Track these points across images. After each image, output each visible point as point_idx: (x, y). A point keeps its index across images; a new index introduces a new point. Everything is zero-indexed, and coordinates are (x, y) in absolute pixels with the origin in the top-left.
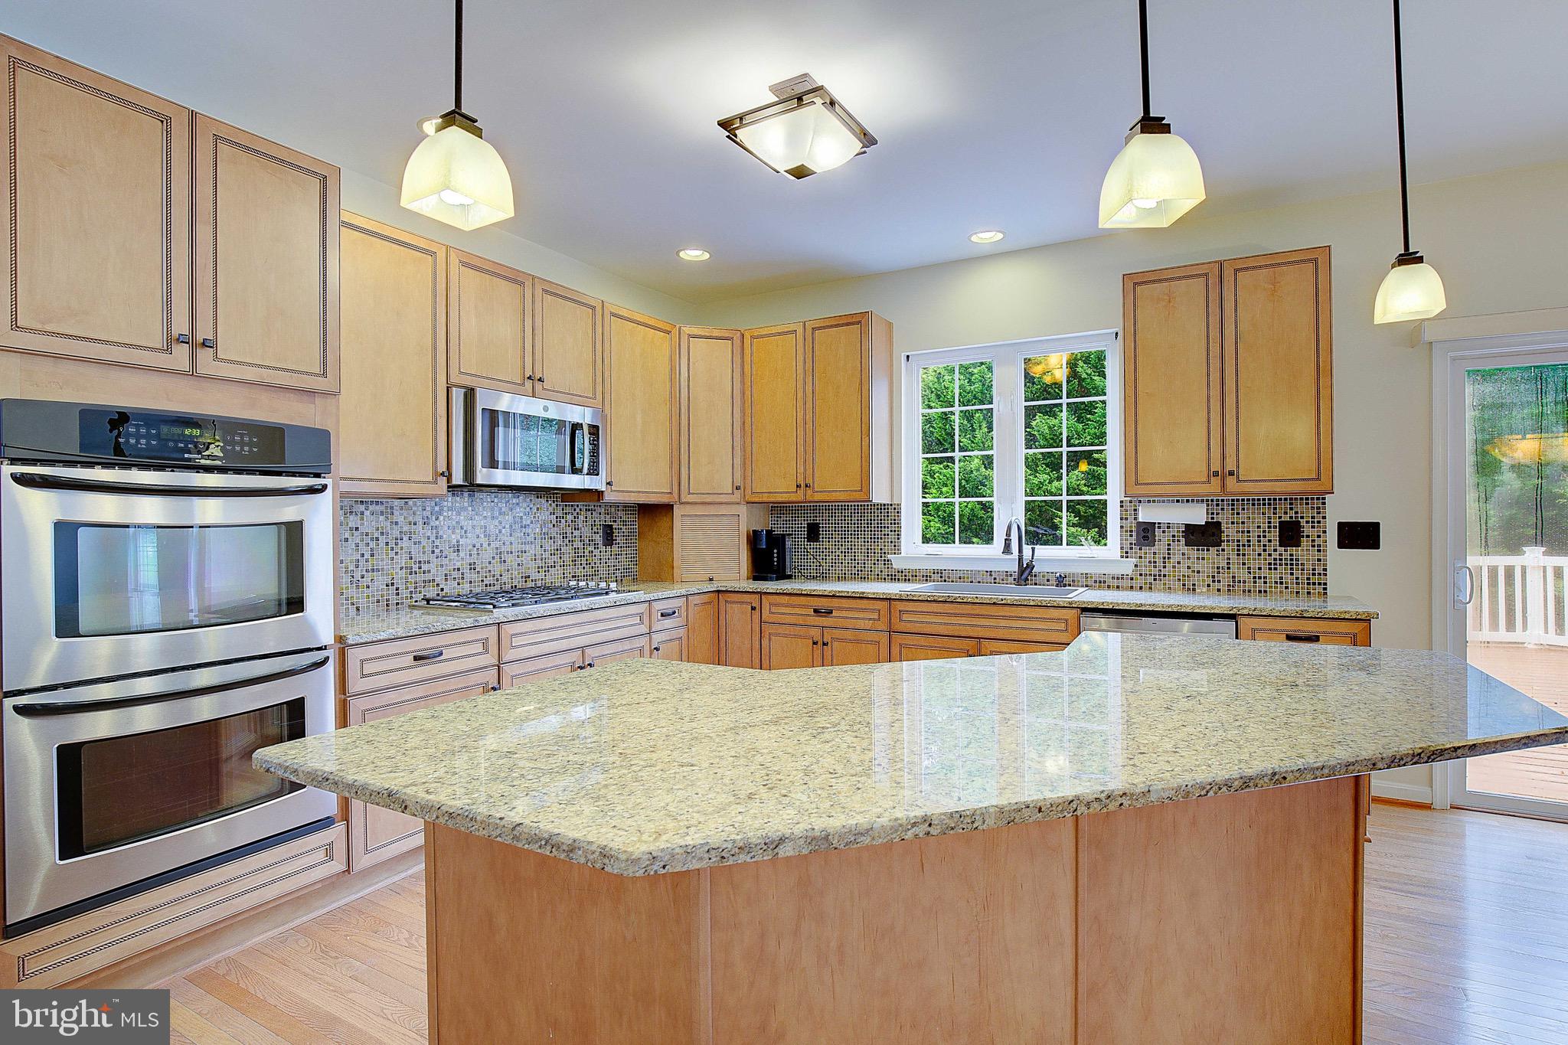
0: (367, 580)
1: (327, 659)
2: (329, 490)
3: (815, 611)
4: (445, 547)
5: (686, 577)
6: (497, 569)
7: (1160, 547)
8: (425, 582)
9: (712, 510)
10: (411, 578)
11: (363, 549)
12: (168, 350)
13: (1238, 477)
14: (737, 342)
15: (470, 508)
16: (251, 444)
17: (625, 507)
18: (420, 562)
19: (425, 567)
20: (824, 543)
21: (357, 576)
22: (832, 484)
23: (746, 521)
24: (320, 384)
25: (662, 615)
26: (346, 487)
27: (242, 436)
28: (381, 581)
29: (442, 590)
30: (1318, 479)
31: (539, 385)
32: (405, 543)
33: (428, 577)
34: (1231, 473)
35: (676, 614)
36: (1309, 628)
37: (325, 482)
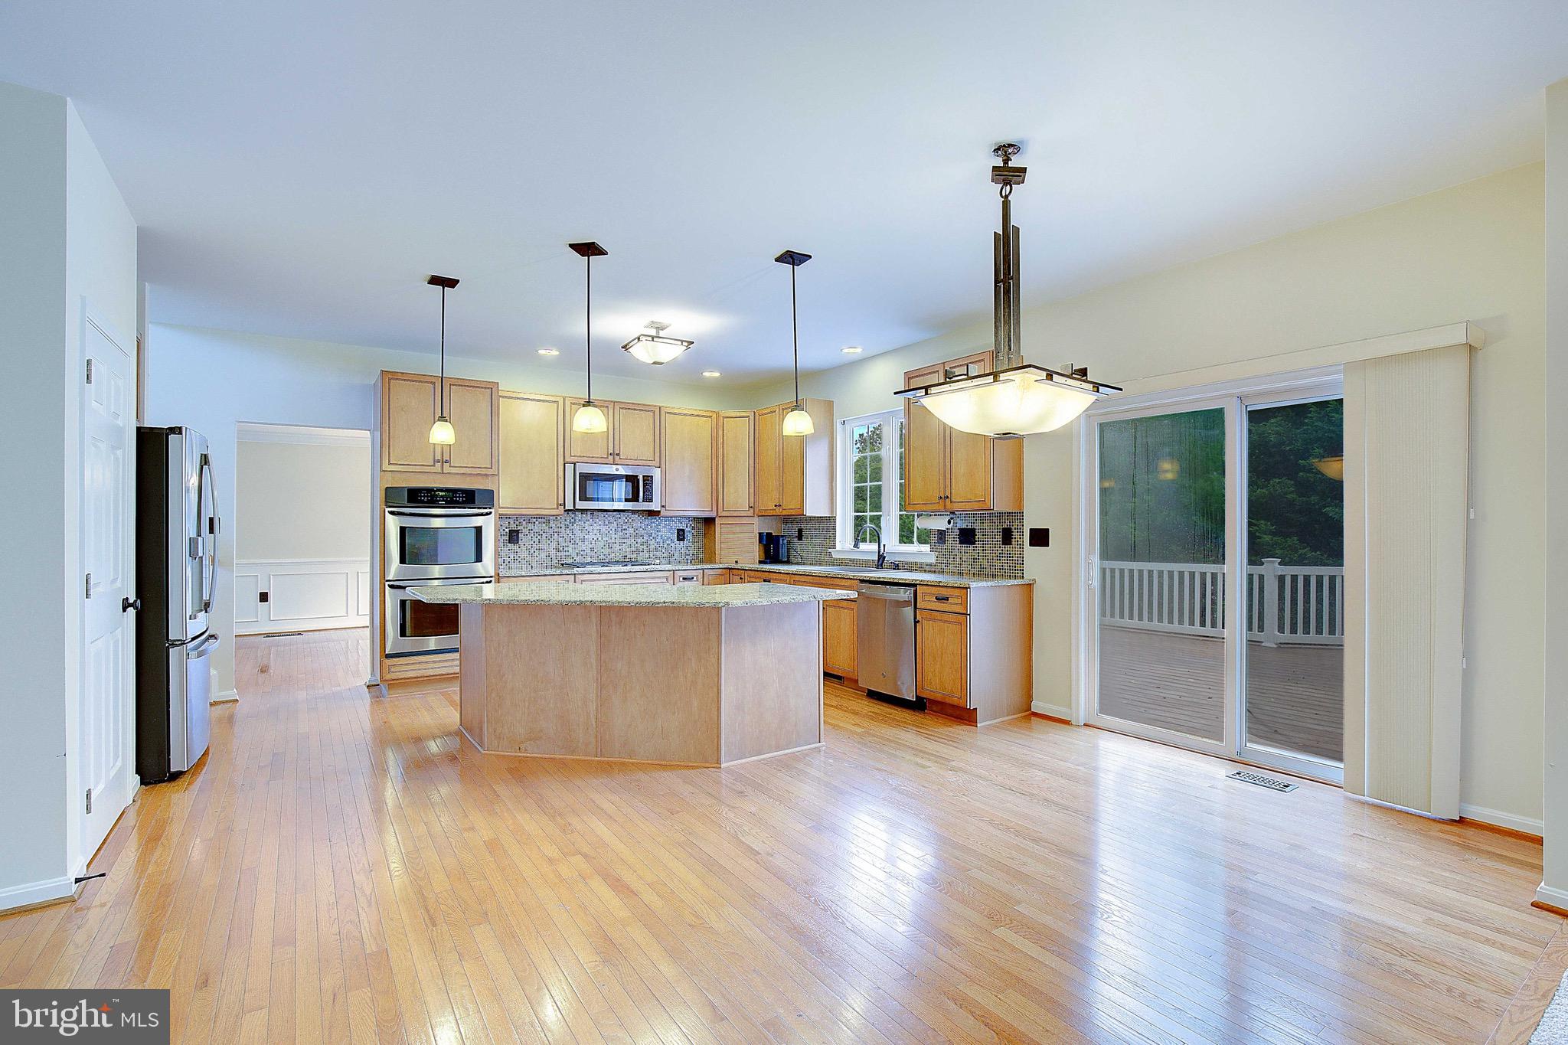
0: (536, 554)
1: (491, 581)
2: (493, 513)
5: (724, 560)
6: (606, 551)
7: (947, 545)
8: (566, 556)
9: (737, 521)
10: (559, 554)
11: (535, 539)
12: (434, 465)
13: (954, 500)
14: (752, 418)
16: (463, 497)
17: (694, 518)
18: (564, 546)
19: (566, 549)
20: (804, 542)
21: (532, 552)
22: (790, 507)
23: (758, 526)
24: (490, 472)
25: (683, 579)
26: (501, 511)
27: (460, 494)
28: (543, 555)
30: (985, 501)
31: (617, 458)
32: (556, 537)
33: (567, 553)
34: (948, 497)
35: (695, 579)
36: (944, 592)
37: (491, 510)
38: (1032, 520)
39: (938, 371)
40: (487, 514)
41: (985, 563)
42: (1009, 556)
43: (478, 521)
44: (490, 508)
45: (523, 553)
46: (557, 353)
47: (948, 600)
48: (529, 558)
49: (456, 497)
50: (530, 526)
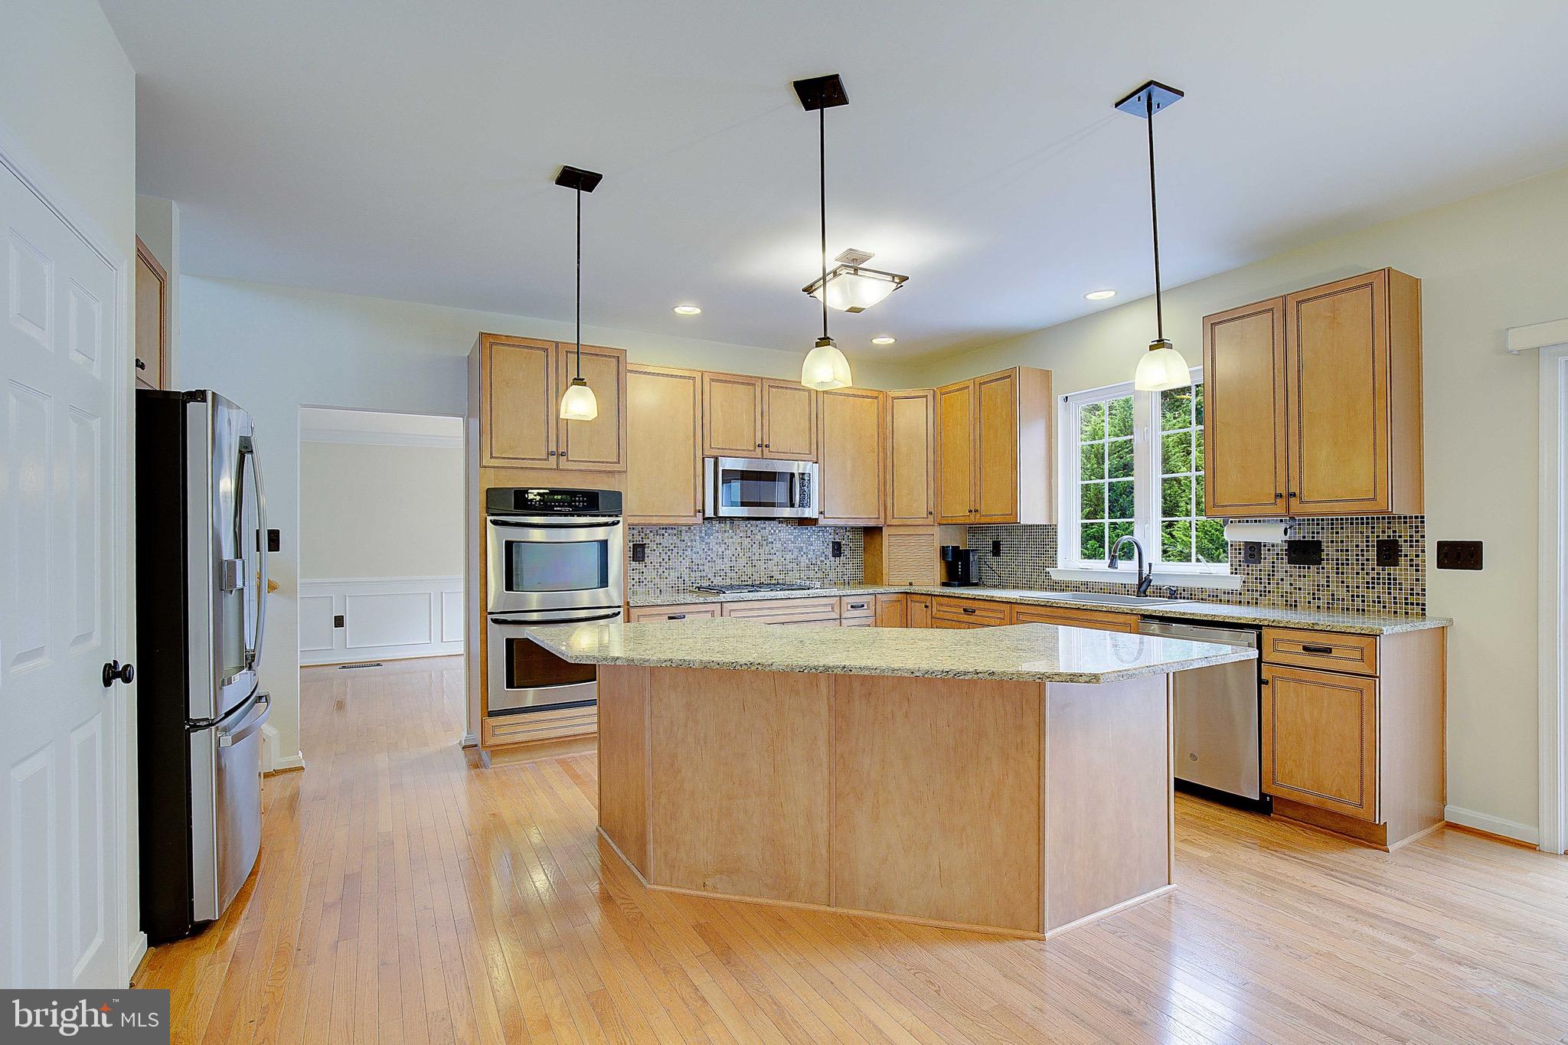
0: (666, 574)
1: (619, 613)
2: (621, 523)
3: (965, 610)
4: (714, 556)
5: (894, 580)
6: (749, 570)
7: (1265, 565)
8: (701, 577)
9: (911, 531)
10: (693, 575)
11: (663, 555)
12: (547, 459)
13: (1301, 499)
14: (930, 398)
15: (730, 531)
16: (583, 501)
17: (852, 528)
18: (698, 565)
19: (701, 568)
20: (1003, 558)
21: (660, 571)
22: (993, 510)
23: (941, 538)
24: (616, 467)
25: (852, 607)
26: (632, 520)
27: (579, 497)
28: (674, 574)
29: (712, 582)
30: (1374, 499)
31: (766, 450)
32: (688, 552)
33: (703, 574)
34: (1294, 495)
35: (865, 607)
36: (1322, 640)
37: (618, 519)
38: (1439, 529)
39: (1272, 309)
40: (614, 524)
41: (1341, 593)
42: (1391, 581)
43: (600, 533)
44: (617, 516)
45: (650, 574)
46: (698, 311)
47: (1331, 652)
48: (657, 580)
49: (575, 501)
50: (658, 539)
